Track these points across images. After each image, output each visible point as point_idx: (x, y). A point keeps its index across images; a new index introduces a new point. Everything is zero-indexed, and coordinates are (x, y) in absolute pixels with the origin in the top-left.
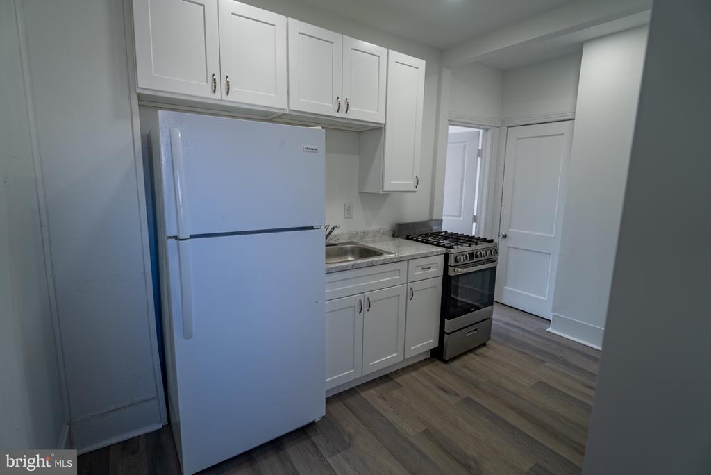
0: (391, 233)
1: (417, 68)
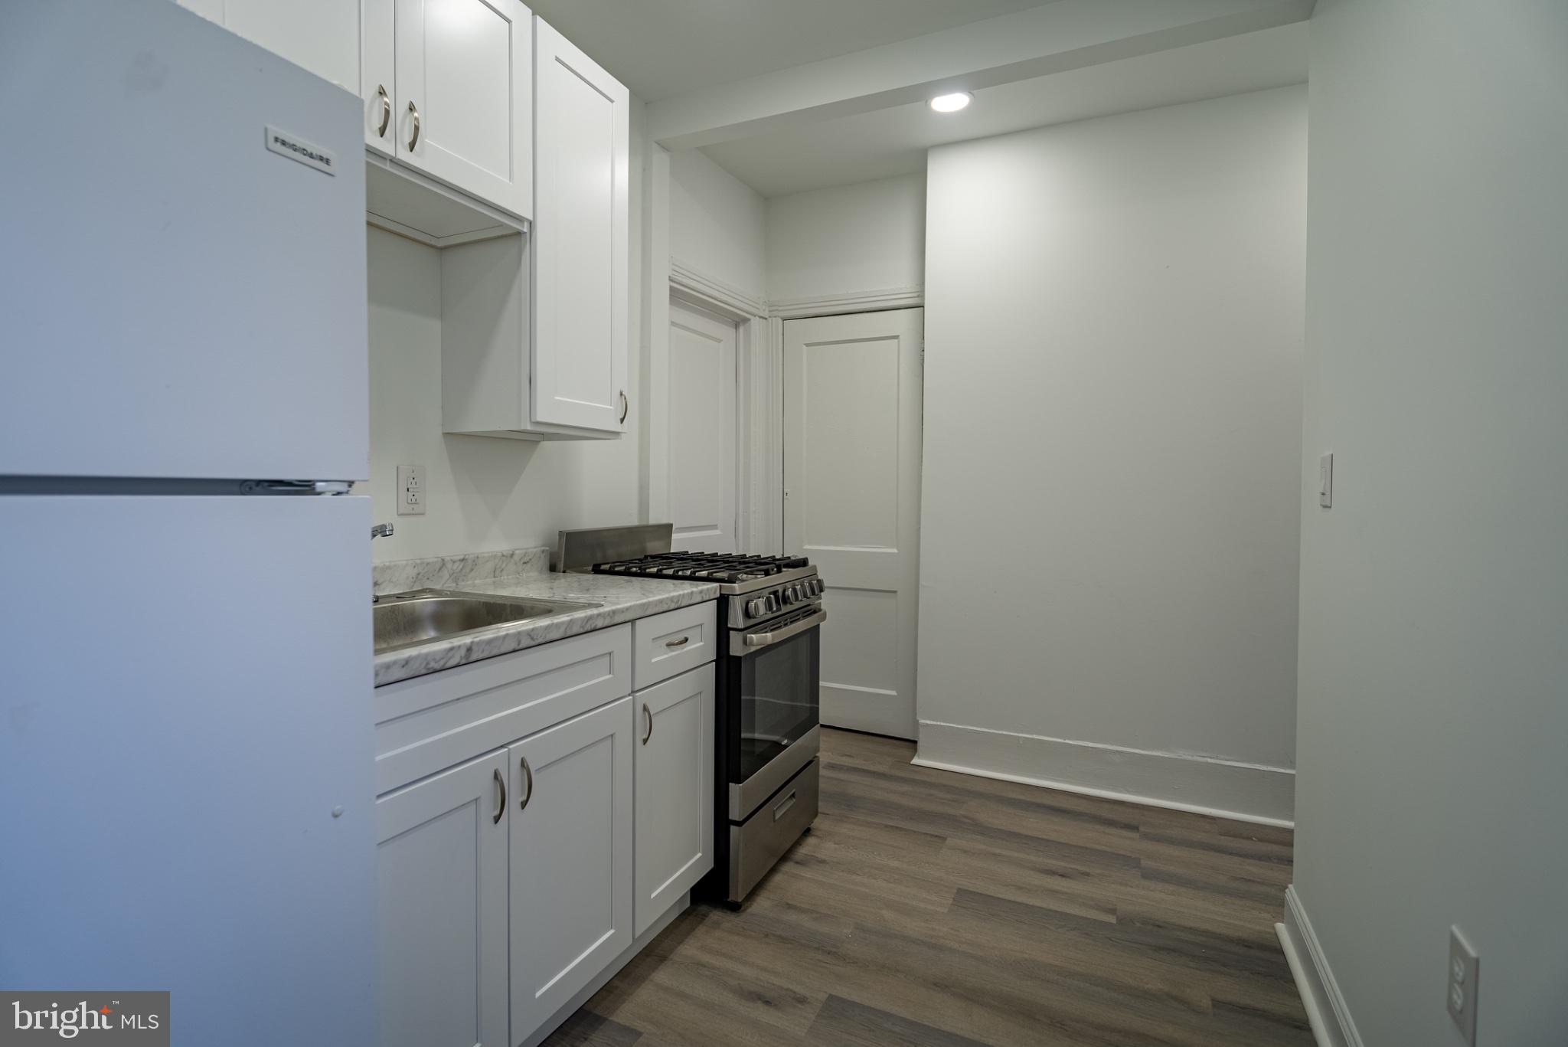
0: (544, 562)
1: (612, 101)
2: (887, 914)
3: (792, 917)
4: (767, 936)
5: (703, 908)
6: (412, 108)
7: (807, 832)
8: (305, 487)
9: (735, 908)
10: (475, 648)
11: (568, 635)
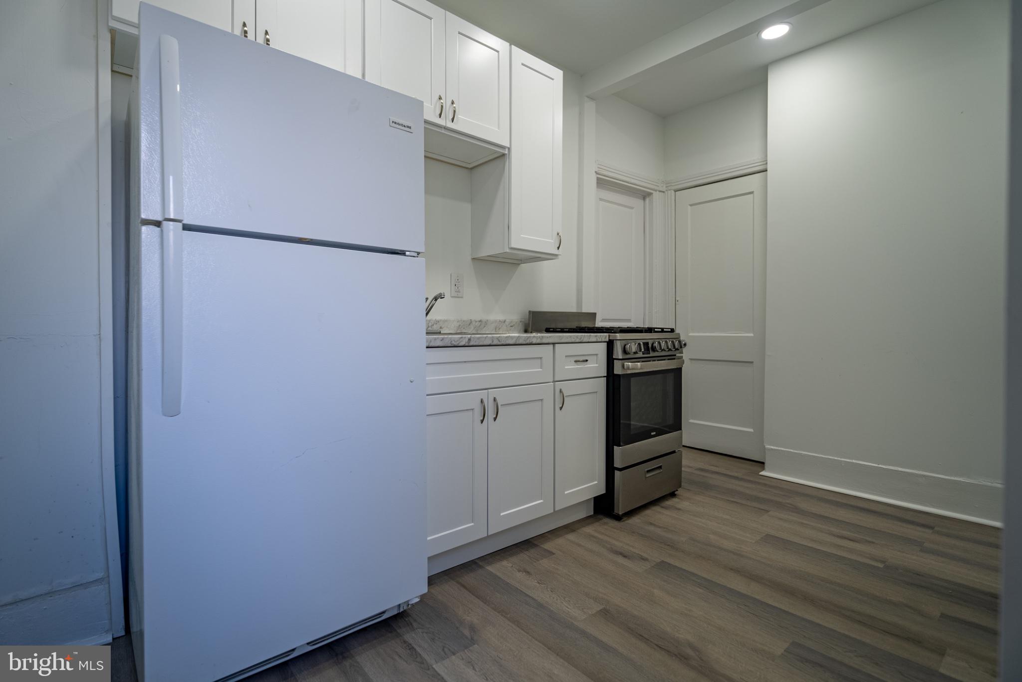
0: (521, 327)
1: (553, 79)
2: (712, 536)
3: (652, 528)
4: (633, 532)
5: (600, 516)
6: (453, 103)
7: (673, 495)
8: (402, 253)
9: (618, 518)
10: (472, 339)
11: (518, 343)
